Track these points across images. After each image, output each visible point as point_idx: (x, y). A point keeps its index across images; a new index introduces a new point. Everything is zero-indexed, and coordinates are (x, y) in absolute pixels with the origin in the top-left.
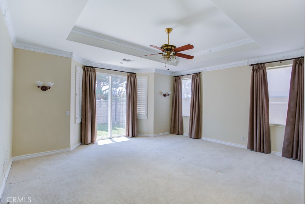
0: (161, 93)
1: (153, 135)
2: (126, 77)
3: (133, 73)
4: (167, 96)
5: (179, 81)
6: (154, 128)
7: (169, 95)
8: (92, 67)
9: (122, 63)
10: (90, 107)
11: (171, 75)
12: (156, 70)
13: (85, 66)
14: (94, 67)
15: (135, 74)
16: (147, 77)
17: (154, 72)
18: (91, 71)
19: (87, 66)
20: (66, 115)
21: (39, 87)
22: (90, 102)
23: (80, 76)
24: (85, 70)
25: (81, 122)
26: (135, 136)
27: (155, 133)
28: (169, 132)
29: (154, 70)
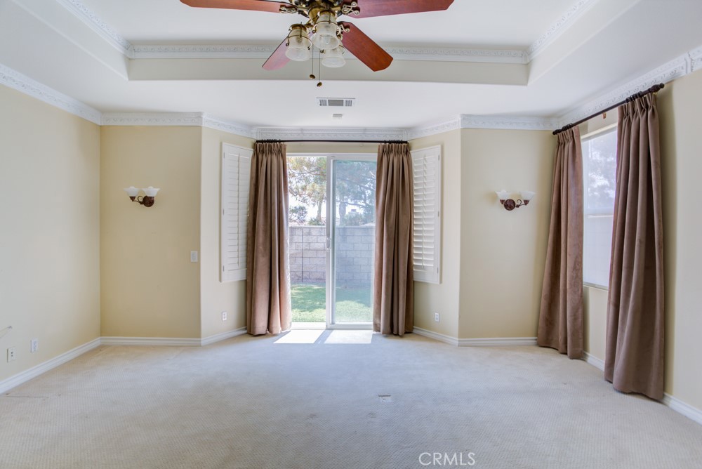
0: (493, 197)
1: (455, 340)
2: (374, 157)
3: (401, 142)
4: (518, 206)
5: (569, 145)
6: (460, 317)
7: (526, 202)
8: (275, 141)
9: (340, 115)
10: (264, 243)
11: (541, 127)
12: (466, 117)
13: (258, 141)
14: (280, 141)
15: (406, 142)
16: (440, 146)
17: (459, 126)
18: (271, 152)
19: (262, 141)
20: (192, 261)
21: (133, 198)
22: (265, 231)
23: (239, 167)
24: (256, 150)
25: (245, 279)
26: (400, 334)
27: (463, 333)
28: (531, 339)
29: (460, 119)
